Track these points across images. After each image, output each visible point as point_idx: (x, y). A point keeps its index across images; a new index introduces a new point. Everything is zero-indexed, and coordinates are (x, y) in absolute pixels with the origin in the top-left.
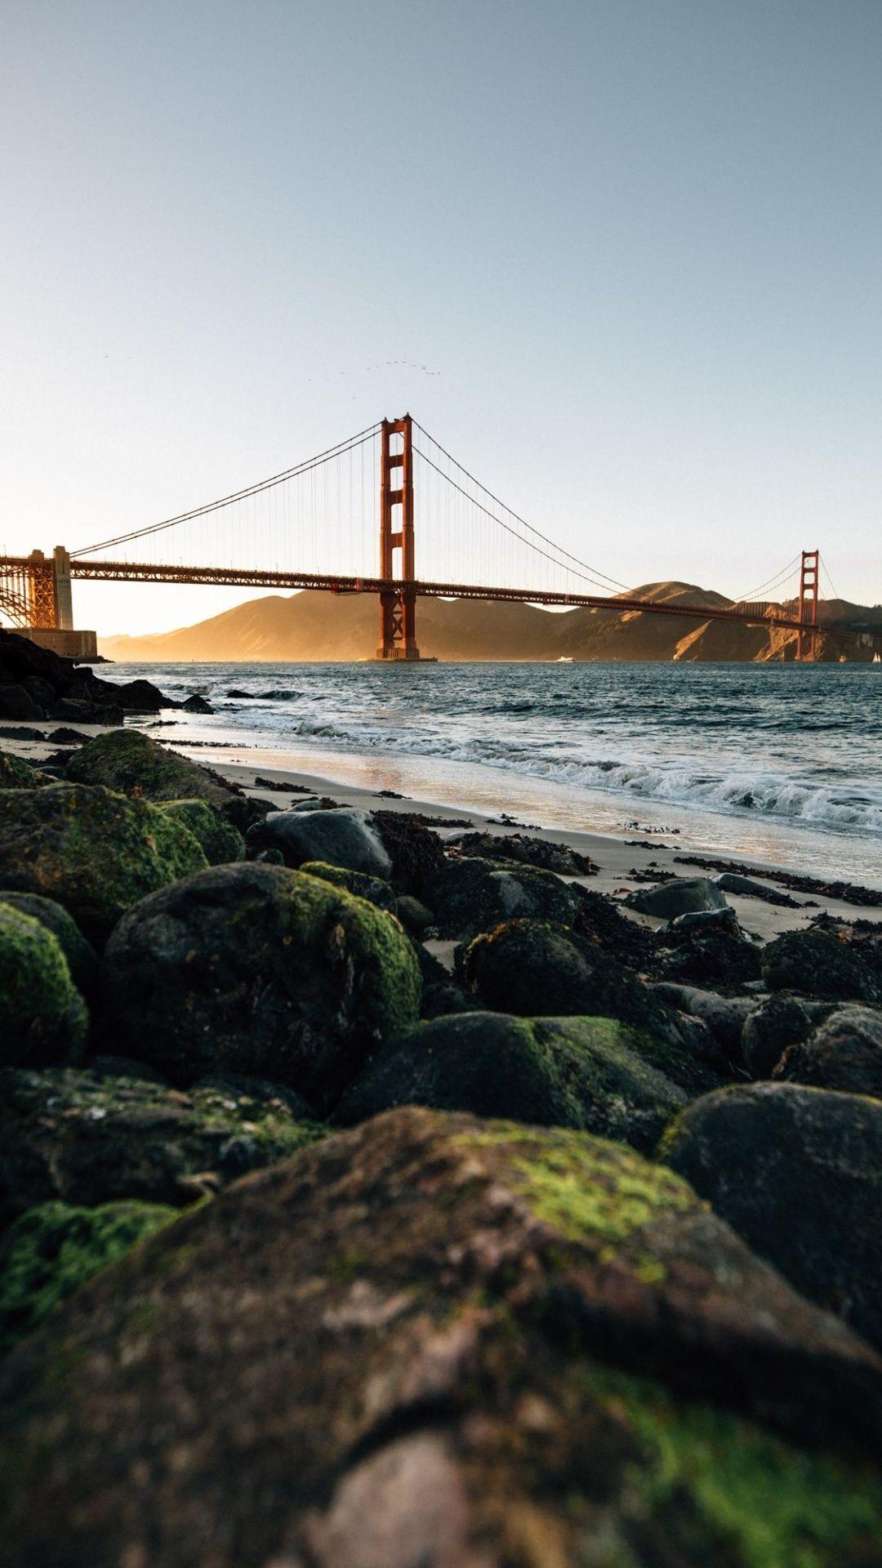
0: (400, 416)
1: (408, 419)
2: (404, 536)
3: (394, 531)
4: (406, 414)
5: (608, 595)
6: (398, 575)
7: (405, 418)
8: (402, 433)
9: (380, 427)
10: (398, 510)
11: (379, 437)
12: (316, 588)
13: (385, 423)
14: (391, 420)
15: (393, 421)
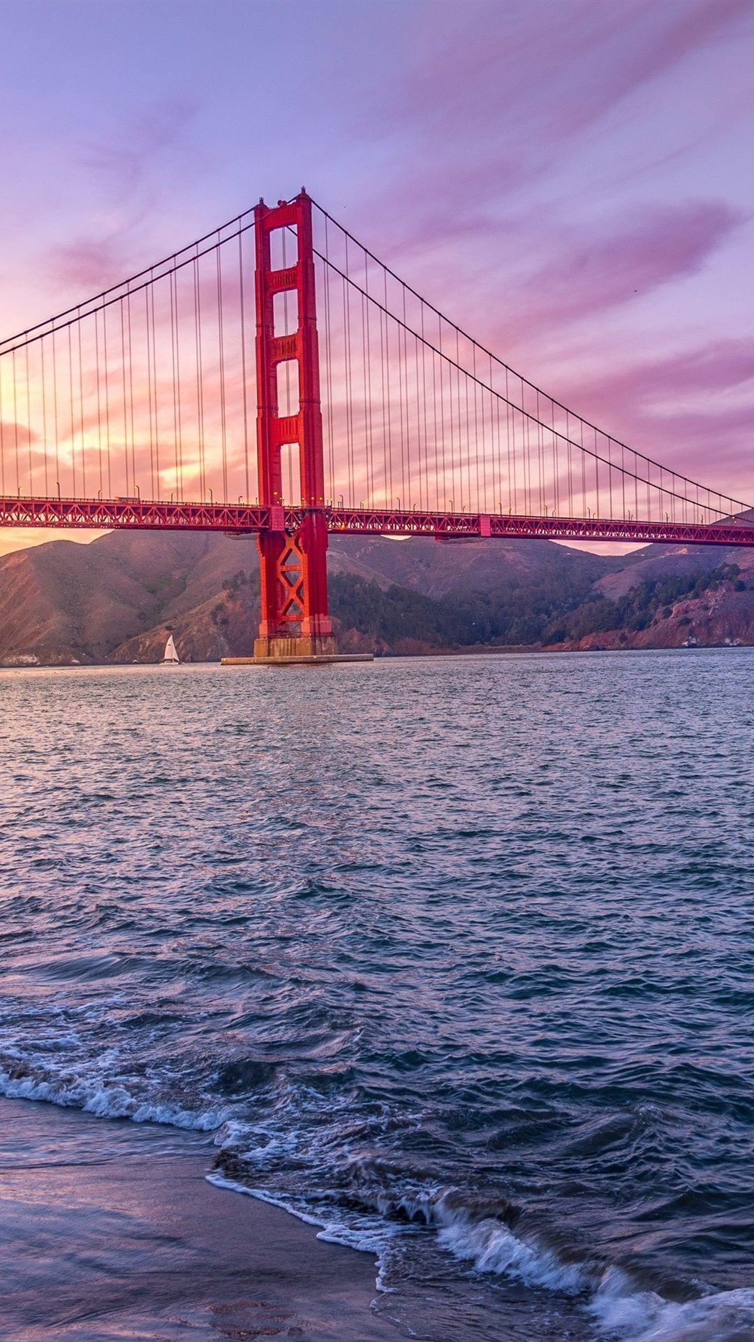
0: (289, 197)
1: (304, 201)
2: (301, 423)
3: (282, 413)
4: (300, 192)
5: (710, 519)
6: (292, 495)
7: (298, 198)
8: (295, 227)
9: (250, 218)
10: (288, 373)
11: (250, 236)
12: (135, 527)
13: (260, 210)
14: (272, 204)
15: (276, 206)
